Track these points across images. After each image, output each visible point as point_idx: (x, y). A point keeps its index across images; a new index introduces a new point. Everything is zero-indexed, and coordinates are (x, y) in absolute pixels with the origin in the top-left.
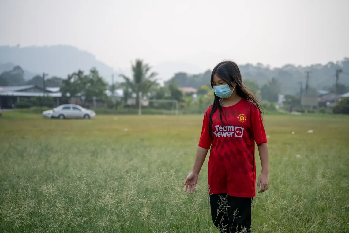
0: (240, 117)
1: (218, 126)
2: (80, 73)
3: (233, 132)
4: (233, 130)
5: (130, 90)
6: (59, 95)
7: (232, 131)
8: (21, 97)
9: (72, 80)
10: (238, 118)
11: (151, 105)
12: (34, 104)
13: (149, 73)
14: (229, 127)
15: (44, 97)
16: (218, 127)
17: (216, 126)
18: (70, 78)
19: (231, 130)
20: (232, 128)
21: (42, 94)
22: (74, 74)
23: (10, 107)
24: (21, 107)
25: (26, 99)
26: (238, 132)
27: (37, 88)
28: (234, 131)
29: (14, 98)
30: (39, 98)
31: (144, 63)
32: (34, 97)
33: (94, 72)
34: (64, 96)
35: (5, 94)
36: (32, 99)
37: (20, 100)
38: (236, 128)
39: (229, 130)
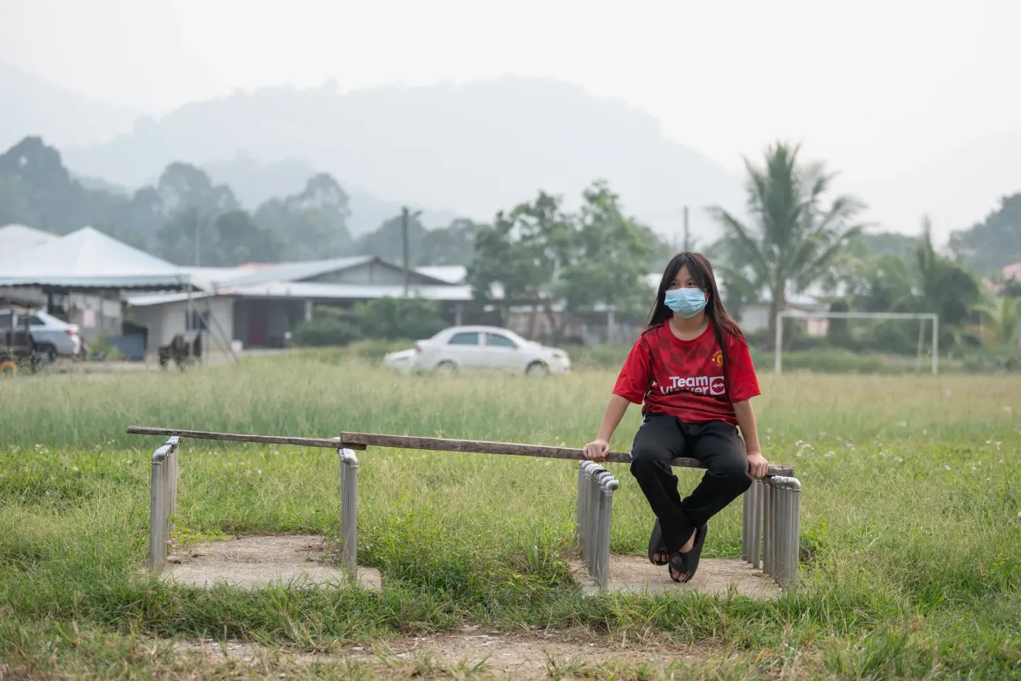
0: (716, 358)
1: (678, 378)
2: (546, 202)
3: (707, 388)
4: (707, 384)
5: (749, 272)
6: (464, 293)
7: (705, 386)
8: (318, 301)
9: (515, 234)
10: (713, 360)
11: (838, 334)
12: (369, 331)
13: (825, 202)
14: (697, 379)
15: (402, 301)
16: (677, 380)
17: (674, 378)
18: (504, 226)
19: (702, 384)
20: (704, 380)
21: (396, 292)
22: (525, 209)
23: (278, 343)
24: (315, 340)
25: (338, 311)
26: (716, 386)
27: (378, 266)
28: (709, 386)
29: (291, 307)
30: (386, 307)
31: (802, 161)
32: (364, 300)
33: (599, 198)
34: (481, 296)
35: (259, 290)
36: (360, 311)
37: (315, 314)
38: (712, 379)
39: (698, 384)
